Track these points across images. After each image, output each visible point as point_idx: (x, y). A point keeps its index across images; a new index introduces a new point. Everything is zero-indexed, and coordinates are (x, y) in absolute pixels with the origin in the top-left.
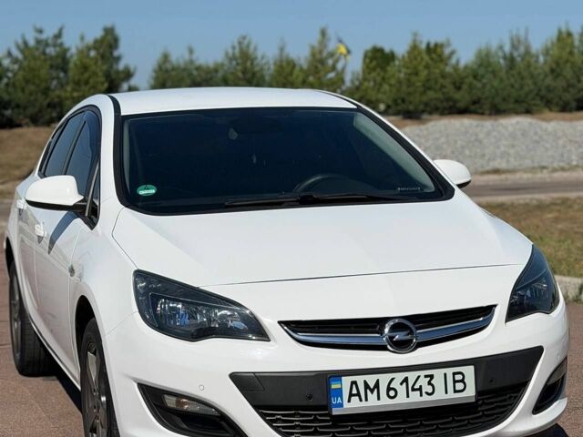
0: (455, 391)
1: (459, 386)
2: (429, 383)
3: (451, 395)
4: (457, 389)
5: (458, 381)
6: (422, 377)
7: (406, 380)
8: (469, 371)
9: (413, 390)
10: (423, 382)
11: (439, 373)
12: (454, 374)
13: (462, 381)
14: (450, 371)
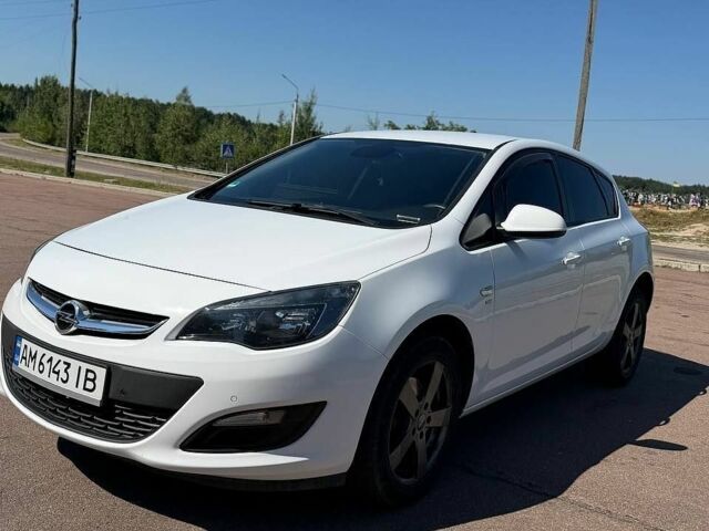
0: (85, 389)
1: (90, 385)
2: (66, 371)
3: (80, 391)
4: (87, 387)
5: (90, 380)
6: (62, 363)
7: (50, 360)
8: (101, 373)
9: (54, 372)
10: (62, 367)
11: (75, 364)
12: (88, 371)
13: (93, 380)
14: (85, 366)
